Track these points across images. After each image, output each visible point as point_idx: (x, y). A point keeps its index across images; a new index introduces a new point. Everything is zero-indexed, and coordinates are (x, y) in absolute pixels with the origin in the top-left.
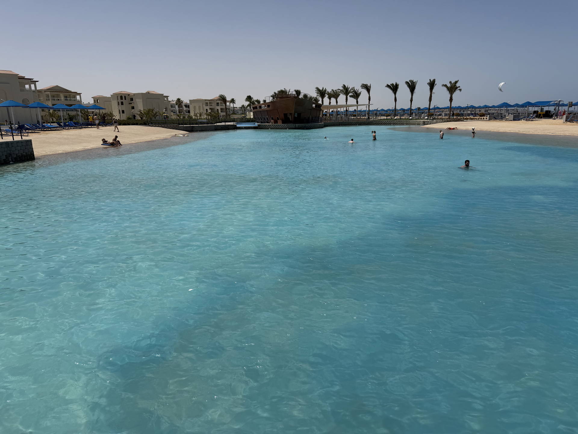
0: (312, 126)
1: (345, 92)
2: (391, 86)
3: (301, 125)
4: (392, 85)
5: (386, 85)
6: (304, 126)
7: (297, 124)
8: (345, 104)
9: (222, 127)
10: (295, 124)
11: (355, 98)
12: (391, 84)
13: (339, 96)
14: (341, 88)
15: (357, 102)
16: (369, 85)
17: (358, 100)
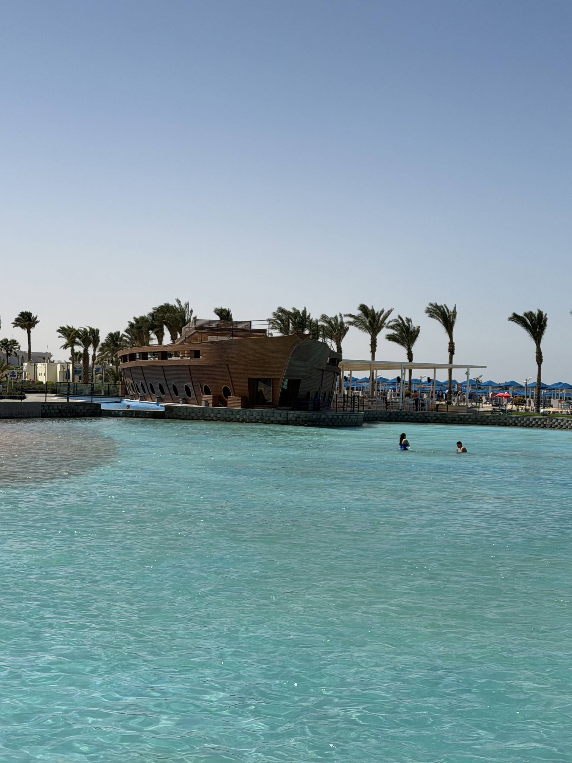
0: (338, 418)
1: (368, 324)
2: (525, 317)
3: (303, 414)
4: (530, 315)
5: (511, 315)
6: (315, 417)
7: (292, 412)
8: (370, 359)
9: (60, 410)
10: (285, 412)
11: (402, 344)
12: (526, 314)
13: (345, 334)
14: (357, 312)
15: (410, 356)
16: (451, 309)
17: (414, 349)
